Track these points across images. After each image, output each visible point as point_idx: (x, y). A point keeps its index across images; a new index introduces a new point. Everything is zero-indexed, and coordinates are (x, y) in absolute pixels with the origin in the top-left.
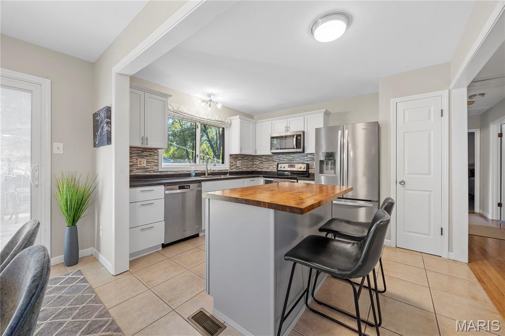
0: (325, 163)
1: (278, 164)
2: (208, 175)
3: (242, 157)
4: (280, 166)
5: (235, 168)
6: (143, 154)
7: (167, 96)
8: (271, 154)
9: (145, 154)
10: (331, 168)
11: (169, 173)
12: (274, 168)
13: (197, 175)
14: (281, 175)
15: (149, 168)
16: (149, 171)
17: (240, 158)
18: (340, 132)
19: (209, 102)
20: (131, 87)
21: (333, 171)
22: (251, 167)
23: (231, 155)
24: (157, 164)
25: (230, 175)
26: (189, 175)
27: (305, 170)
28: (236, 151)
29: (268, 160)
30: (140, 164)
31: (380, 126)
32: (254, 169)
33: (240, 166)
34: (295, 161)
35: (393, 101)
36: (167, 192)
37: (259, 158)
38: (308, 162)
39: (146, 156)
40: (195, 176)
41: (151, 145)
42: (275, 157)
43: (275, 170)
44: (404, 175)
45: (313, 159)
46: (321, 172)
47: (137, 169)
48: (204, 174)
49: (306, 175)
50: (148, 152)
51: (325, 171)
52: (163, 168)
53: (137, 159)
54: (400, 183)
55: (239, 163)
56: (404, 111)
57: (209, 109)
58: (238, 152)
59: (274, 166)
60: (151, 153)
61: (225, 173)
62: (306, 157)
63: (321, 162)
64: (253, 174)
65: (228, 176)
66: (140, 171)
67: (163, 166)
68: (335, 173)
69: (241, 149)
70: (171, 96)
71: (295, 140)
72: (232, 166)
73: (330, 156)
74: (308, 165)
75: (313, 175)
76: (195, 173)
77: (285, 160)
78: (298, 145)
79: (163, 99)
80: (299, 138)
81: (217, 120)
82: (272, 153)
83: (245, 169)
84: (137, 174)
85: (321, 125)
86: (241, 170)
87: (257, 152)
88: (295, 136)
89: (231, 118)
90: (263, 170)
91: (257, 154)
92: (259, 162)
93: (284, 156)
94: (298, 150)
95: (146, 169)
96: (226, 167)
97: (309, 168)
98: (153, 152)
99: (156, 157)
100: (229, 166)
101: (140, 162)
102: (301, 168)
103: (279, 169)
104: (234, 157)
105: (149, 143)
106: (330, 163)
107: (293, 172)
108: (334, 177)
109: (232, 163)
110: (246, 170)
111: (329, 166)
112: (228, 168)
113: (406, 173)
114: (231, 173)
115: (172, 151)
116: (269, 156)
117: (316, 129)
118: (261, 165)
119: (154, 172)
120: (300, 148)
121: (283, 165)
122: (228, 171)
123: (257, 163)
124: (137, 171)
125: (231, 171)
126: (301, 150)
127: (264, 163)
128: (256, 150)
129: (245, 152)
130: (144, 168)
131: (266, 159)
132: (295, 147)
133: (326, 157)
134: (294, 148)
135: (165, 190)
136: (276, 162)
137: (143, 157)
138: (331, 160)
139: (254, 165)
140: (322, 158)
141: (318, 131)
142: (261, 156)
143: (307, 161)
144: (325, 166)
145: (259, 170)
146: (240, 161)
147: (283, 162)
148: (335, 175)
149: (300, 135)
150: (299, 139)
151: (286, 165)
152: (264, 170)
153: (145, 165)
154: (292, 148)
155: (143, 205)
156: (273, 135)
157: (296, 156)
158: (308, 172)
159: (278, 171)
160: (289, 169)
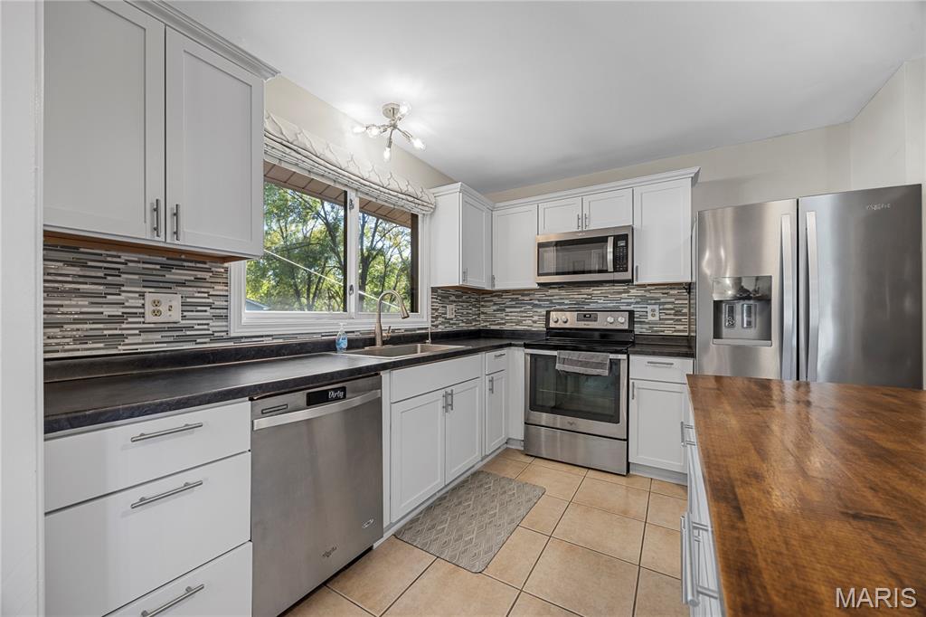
0: (724, 307)
1: (548, 313)
2: (384, 343)
3: (457, 296)
4: (553, 315)
5: (442, 323)
6: (169, 276)
8: (536, 286)
9: (175, 276)
11: (267, 342)
12: (535, 322)
13: (353, 347)
15: (191, 328)
16: (192, 339)
17: (453, 298)
19: (389, 130)
21: (753, 332)
22: (475, 320)
23: (434, 290)
24: (223, 312)
26: (329, 348)
27: (624, 327)
28: (450, 277)
29: (519, 303)
30: (157, 313)
32: (482, 325)
33: (453, 316)
36: (263, 423)
37: (495, 299)
38: (631, 307)
39: (183, 284)
41: (194, 237)
43: (540, 327)
46: (717, 333)
47: (143, 331)
50: (190, 269)
51: (725, 331)
52: (245, 326)
53: (142, 295)
55: (451, 311)
57: (387, 154)
58: (455, 281)
59: (536, 318)
60: (200, 275)
61: (421, 338)
63: (717, 306)
66: (158, 336)
67: (244, 320)
71: (610, 249)
72: (437, 317)
74: (632, 315)
76: (350, 341)
77: (566, 302)
78: (619, 262)
80: (623, 244)
81: (404, 189)
82: (539, 284)
83: (463, 326)
84: (141, 348)
86: (455, 328)
88: (611, 240)
89: (436, 190)
91: (499, 286)
92: (495, 308)
95: (180, 329)
96: (422, 320)
97: (634, 323)
98: (209, 270)
99: (219, 290)
100: (430, 320)
101: (157, 303)
102: (615, 322)
103: (552, 325)
104: (442, 294)
105: (184, 228)
106: (739, 307)
109: (437, 310)
110: (465, 328)
111: (740, 319)
112: (428, 325)
114: (438, 338)
115: (265, 288)
116: (528, 292)
118: (499, 315)
119: (212, 341)
120: (627, 270)
121: (563, 316)
122: (429, 331)
123: (490, 310)
124: (144, 337)
125: (435, 330)
127: (508, 310)
128: (494, 277)
130: (174, 327)
131: (512, 300)
132: (611, 268)
134: (606, 271)
135: (254, 417)
136: (540, 306)
137: (167, 286)
139: (482, 316)
142: (502, 293)
143: (629, 304)
144: (724, 317)
145: (493, 327)
146: (453, 306)
147: (560, 307)
149: (623, 238)
150: (622, 249)
151: (572, 316)
152: (507, 327)
153: (176, 315)
154: (600, 271)
155: (143, 502)
156: (542, 239)
157: (596, 291)
158: (632, 331)
159: (549, 329)
160: (582, 325)
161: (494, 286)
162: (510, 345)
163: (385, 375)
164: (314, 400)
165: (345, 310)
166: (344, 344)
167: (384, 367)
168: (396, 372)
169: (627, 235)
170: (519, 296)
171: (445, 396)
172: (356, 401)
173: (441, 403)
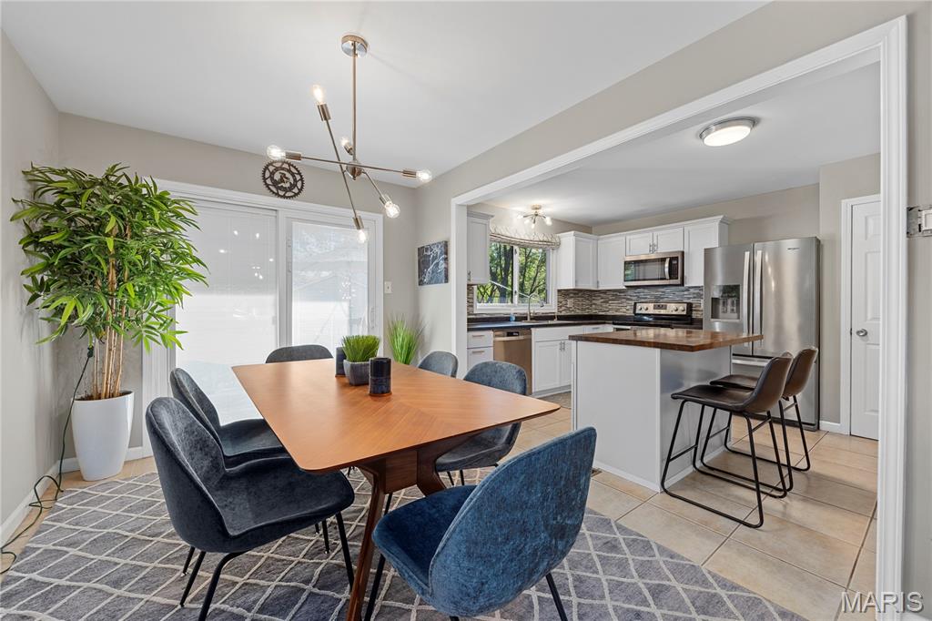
0: (721, 302)
1: (636, 304)
2: (531, 319)
3: (575, 294)
4: (639, 306)
5: (565, 310)
7: (488, 217)
8: (624, 288)
10: (733, 310)
11: (485, 316)
12: (628, 310)
13: (518, 319)
14: (638, 321)
18: (747, 254)
19: (534, 217)
20: (468, 215)
21: (736, 315)
22: (588, 308)
23: (559, 291)
24: (472, 304)
25: (558, 319)
26: (508, 319)
27: (685, 313)
28: (569, 284)
29: (618, 298)
31: (822, 242)
32: (593, 312)
33: (572, 306)
34: (666, 299)
35: (846, 204)
36: (496, 338)
37: (602, 295)
38: (690, 301)
40: (516, 321)
41: (474, 281)
42: (631, 292)
43: (630, 313)
44: (866, 320)
45: (699, 296)
46: (715, 315)
48: (525, 318)
49: (687, 320)
51: (721, 314)
52: (478, 309)
54: (858, 333)
55: (570, 303)
56: (866, 218)
57: (533, 226)
58: (570, 285)
59: (628, 307)
61: (552, 318)
62: (686, 293)
63: (715, 301)
64: (591, 319)
65: (555, 322)
68: (739, 318)
69: (576, 282)
70: (492, 216)
71: (667, 265)
72: (561, 307)
73: (732, 291)
74: (690, 306)
75: (700, 321)
76: (516, 318)
77: (648, 297)
78: (673, 273)
79: (484, 221)
80: (675, 262)
82: (626, 286)
83: (579, 312)
85: (714, 242)
86: (573, 313)
87: (600, 285)
88: (668, 260)
89: (560, 235)
90: (608, 313)
91: (600, 289)
92: (602, 301)
93: (646, 291)
94: (672, 282)
96: (552, 307)
97: (691, 310)
99: (471, 295)
100: (556, 308)
102: (677, 310)
103: (637, 312)
104: (564, 294)
105: (471, 278)
106: (729, 301)
107: (657, 317)
108: (736, 323)
109: (561, 302)
110: (581, 314)
111: (729, 307)
112: (556, 311)
113: (869, 316)
114: (560, 318)
116: (620, 291)
117: (705, 249)
118: (604, 305)
119: (469, 314)
120: (677, 278)
121: (645, 306)
122: (556, 314)
123: (598, 302)
125: (560, 314)
126: (678, 281)
127: (611, 302)
128: (598, 282)
129: (582, 286)
131: (613, 295)
132: (667, 277)
133: (724, 293)
134: (665, 279)
136: (631, 300)
138: (732, 297)
139: (594, 306)
140: (717, 294)
141: (708, 253)
142: (605, 292)
143: (689, 298)
144: (721, 307)
145: (601, 313)
146: (572, 300)
147: (643, 300)
148: (737, 321)
149: (677, 258)
150: (675, 265)
151: (651, 306)
152: (611, 313)
154: (662, 279)
155: (474, 352)
156: (628, 259)
157: (668, 290)
158: (690, 316)
159: (636, 314)
160: (657, 312)
161: (598, 287)
162: (604, 323)
163: (533, 329)
164: (510, 334)
165: (512, 302)
166: (514, 319)
167: (533, 326)
168: (538, 329)
169: (677, 257)
170: (616, 294)
171: (561, 344)
172: (521, 337)
173: (558, 347)
